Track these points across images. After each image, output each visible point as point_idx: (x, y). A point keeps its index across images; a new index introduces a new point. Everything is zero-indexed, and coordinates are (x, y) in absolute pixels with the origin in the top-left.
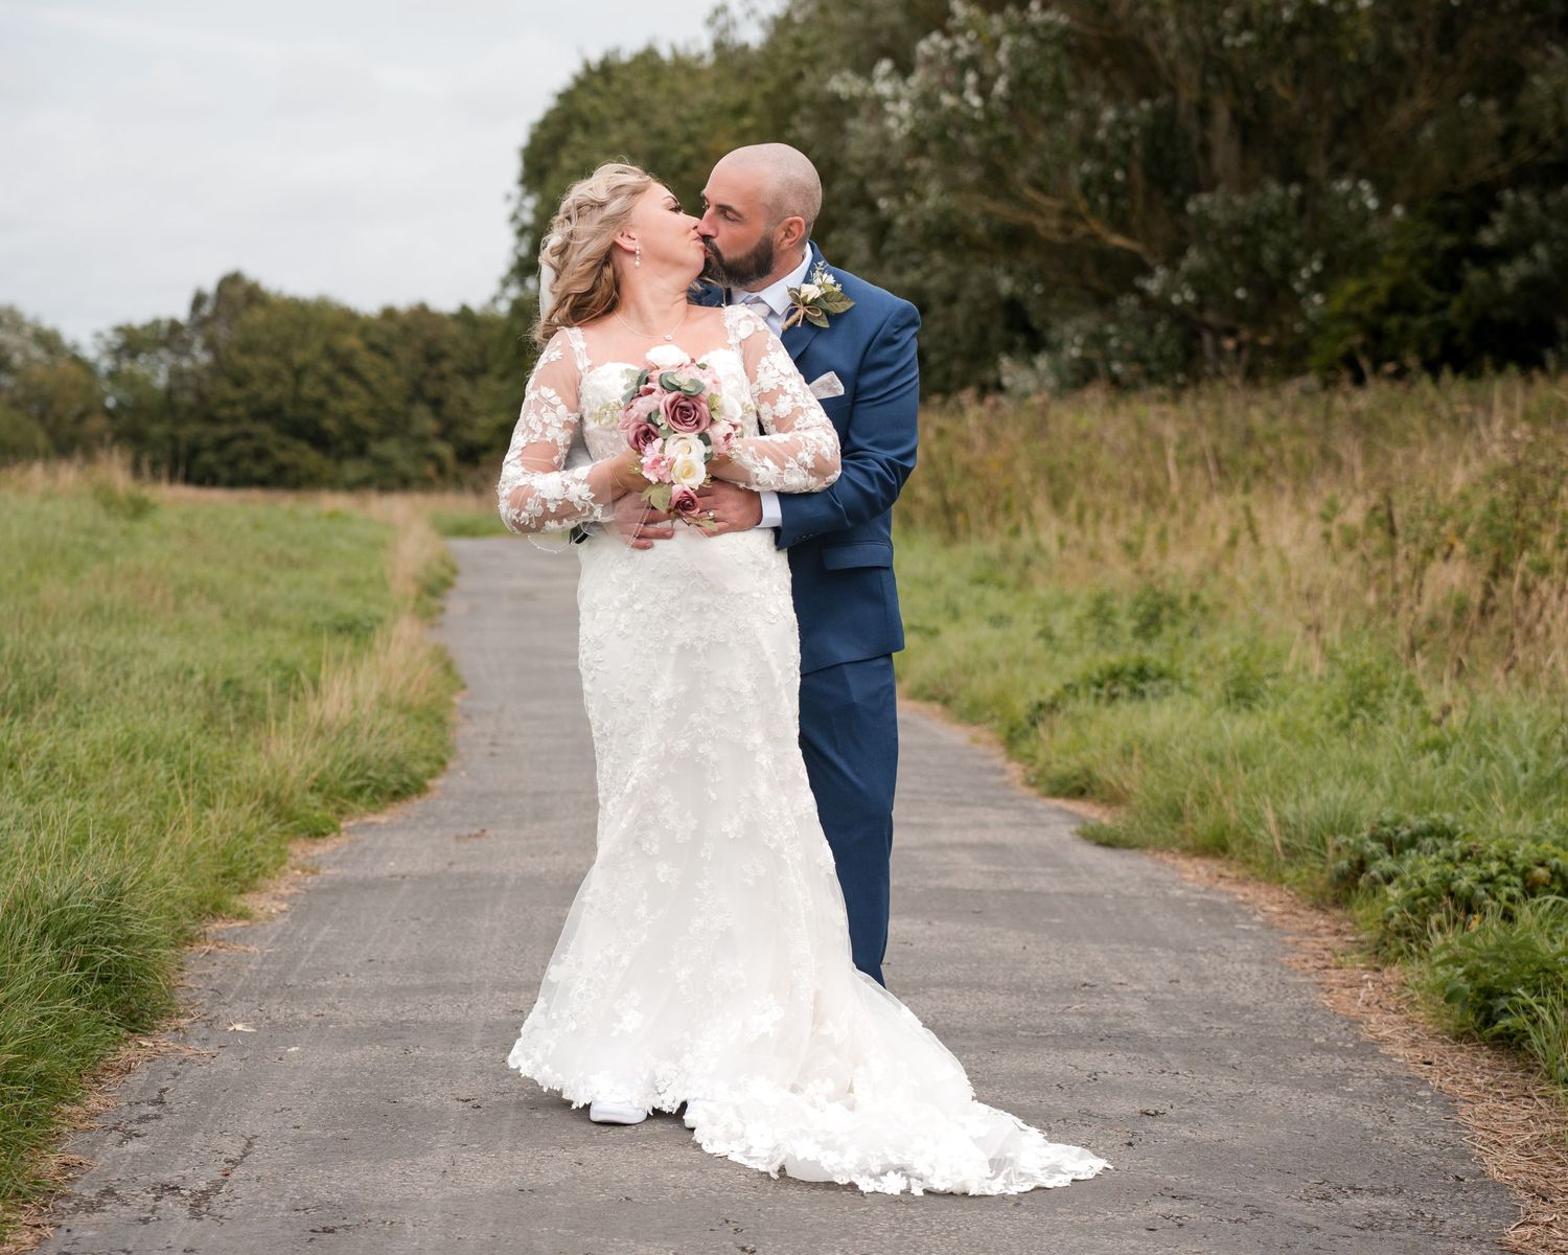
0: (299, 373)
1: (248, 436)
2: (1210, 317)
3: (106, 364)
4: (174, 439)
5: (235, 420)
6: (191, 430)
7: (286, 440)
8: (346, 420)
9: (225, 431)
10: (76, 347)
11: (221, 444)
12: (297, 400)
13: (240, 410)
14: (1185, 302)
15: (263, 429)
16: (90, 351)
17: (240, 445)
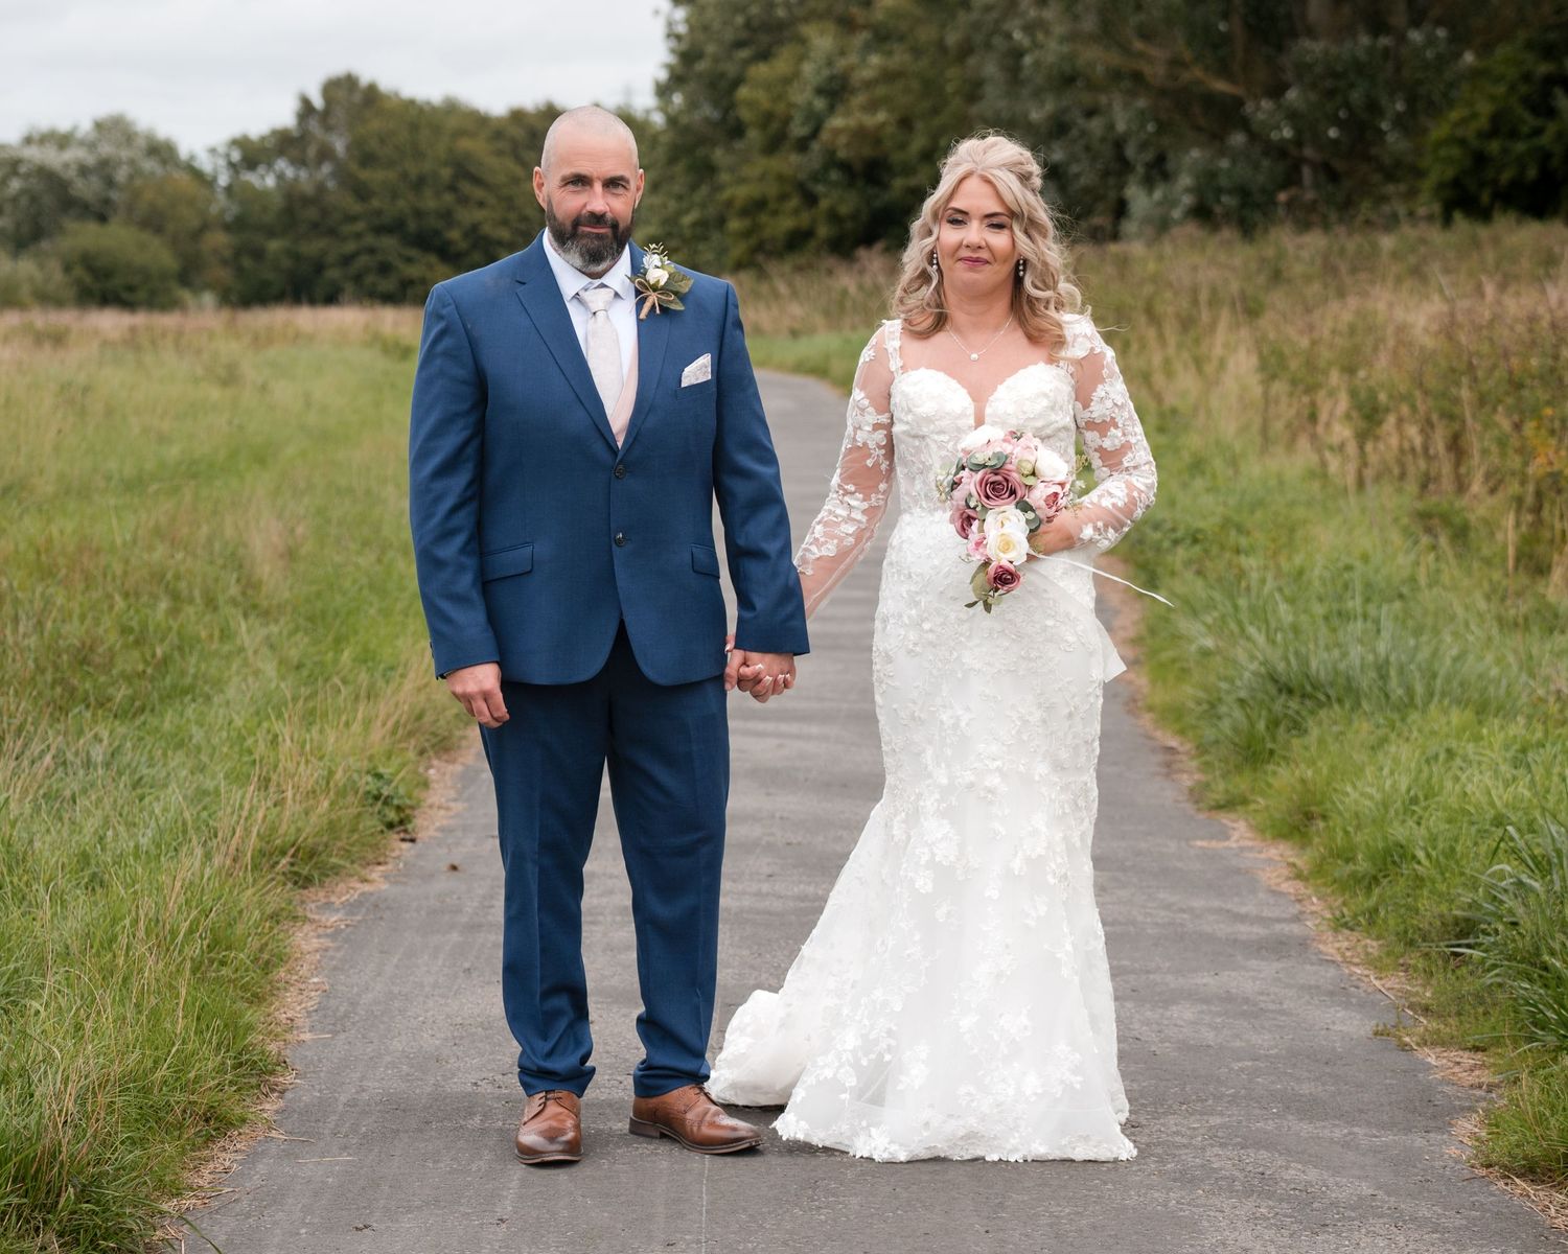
0: (419, 184)
1: (372, 251)
2: (1308, 152)
3: (223, 180)
4: (297, 257)
5: (358, 236)
6: (312, 247)
7: (413, 252)
8: (473, 231)
9: (350, 247)
10: (192, 157)
11: (346, 260)
12: (418, 214)
13: (360, 226)
14: (1283, 140)
15: (389, 243)
16: (206, 164)
17: (364, 260)
